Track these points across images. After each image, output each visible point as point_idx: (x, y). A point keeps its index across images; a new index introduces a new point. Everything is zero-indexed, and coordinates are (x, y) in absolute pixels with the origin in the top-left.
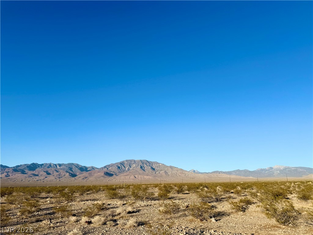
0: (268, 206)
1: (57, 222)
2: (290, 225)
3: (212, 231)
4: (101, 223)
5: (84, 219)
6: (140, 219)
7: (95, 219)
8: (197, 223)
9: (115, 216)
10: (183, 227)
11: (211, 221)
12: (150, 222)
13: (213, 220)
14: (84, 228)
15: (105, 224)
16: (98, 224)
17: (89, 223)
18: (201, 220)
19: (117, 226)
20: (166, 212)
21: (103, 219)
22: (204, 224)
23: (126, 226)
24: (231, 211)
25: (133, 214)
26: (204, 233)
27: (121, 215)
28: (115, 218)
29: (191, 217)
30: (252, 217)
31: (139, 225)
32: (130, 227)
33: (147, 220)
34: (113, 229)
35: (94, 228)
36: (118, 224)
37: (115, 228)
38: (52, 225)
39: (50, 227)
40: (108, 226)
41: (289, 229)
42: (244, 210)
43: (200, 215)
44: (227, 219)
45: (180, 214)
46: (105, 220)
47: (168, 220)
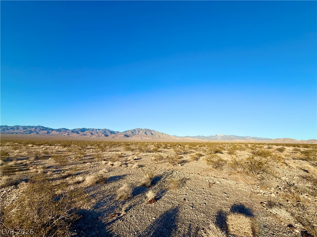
0: (209, 159)
1: (95, 164)
2: (219, 169)
3: (178, 172)
4: (119, 165)
5: (110, 163)
6: (141, 164)
7: (115, 163)
8: (171, 167)
9: (128, 161)
10: (163, 169)
11: (178, 166)
12: (146, 165)
13: (180, 165)
14: (109, 168)
15: (121, 166)
16: (117, 166)
17: (112, 165)
18: (173, 165)
19: (127, 167)
20: (155, 160)
21: (120, 163)
22: (175, 167)
23: (132, 167)
24: (190, 160)
25: (137, 160)
26: (173, 172)
27: (131, 161)
28: (127, 162)
29: (168, 163)
30: (201, 164)
31: (139, 167)
32: (135, 168)
33: (145, 164)
34: (125, 169)
35: (115, 168)
37: (126, 168)
38: (92, 166)
39: (91, 167)
40: (123, 167)
42: (197, 159)
43: (173, 163)
44: (187, 164)
45: (163, 161)
46: (122, 163)
47: (156, 165)
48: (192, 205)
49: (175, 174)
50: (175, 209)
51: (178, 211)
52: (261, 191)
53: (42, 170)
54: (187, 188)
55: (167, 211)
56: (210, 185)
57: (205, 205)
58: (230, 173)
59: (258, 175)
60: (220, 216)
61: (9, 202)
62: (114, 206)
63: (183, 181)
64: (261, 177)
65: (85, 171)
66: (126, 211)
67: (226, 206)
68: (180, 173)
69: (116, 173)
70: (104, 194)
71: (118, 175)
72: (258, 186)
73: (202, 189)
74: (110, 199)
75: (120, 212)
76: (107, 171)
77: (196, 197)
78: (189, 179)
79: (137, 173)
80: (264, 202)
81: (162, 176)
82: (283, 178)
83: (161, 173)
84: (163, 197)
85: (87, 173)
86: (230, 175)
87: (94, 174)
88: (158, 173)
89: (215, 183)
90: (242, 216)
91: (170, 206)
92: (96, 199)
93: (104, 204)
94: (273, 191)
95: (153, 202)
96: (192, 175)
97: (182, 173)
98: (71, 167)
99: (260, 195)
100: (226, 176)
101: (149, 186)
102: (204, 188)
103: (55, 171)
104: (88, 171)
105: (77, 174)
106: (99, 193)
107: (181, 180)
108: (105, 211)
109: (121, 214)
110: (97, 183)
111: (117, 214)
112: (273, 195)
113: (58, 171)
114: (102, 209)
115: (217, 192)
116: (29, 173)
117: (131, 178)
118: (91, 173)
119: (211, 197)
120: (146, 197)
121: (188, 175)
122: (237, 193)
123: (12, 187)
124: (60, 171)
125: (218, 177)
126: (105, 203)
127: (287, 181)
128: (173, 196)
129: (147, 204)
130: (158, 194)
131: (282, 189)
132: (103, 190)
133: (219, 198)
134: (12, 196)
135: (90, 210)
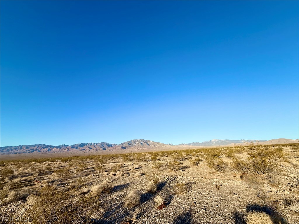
1: (97, 176)
2: (222, 171)
3: (181, 177)
4: (121, 175)
5: (112, 173)
6: (142, 172)
7: (118, 173)
8: (173, 173)
9: (128, 170)
10: (165, 175)
11: (180, 171)
12: (148, 173)
13: (181, 170)
14: (112, 178)
15: (123, 175)
16: (119, 175)
17: (115, 175)
18: (175, 171)
19: (129, 176)
20: (156, 168)
21: (122, 173)
22: (177, 173)
23: (134, 176)
24: (190, 165)
25: (138, 169)
26: (177, 178)
27: (132, 170)
28: (128, 172)
29: (169, 170)
30: (202, 168)
31: (141, 175)
32: (137, 176)
33: (146, 172)
34: (128, 178)
35: (117, 178)
36: (130, 175)
38: (94, 177)
39: (93, 178)
40: (125, 176)
41: (222, 173)
42: (197, 164)
43: (174, 168)
44: (188, 169)
45: (163, 168)
46: (123, 173)
47: (157, 172)
48: (204, 208)
49: (178, 179)
50: (187, 214)
51: (191, 214)
52: (273, 189)
53: (47, 184)
54: (195, 192)
55: (180, 216)
56: (217, 187)
57: (217, 207)
58: (235, 175)
59: (264, 174)
60: (237, 217)
61: (17, 216)
62: (124, 214)
63: (189, 186)
64: (268, 176)
65: (89, 182)
66: (137, 218)
67: (241, 207)
68: (183, 178)
69: (120, 183)
70: (111, 202)
71: (121, 184)
72: (268, 185)
73: (211, 192)
74: (119, 207)
75: (131, 219)
76: (110, 181)
77: (206, 200)
78: (194, 183)
79: (141, 181)
80: (280, 200)
81: (166, 182)
82: (292, 175)
83: (164, 179)
84: (172, 202)
85: (91, 184)
86: (235, 176)
87: (98, 184)
88: (161, 179)
89: (221, 185)
90: (262, 215)
91: (182, 211)
92: (104, 209)
93: (113, 213)
94: (285, 189)
95: (163, 208)
96: (196, 179)
97: (185, 178)
98: (74, 180)
99: (273, 193)
100: (231, 177)
101: (156, 193)
102: (212, 190)
103: (60, 185)
104: (91, 183)
105: (81, 186)
106: (105, 202)
107: (186, 185)
108: (115, 220)
109: (132, 221)
110: (102, 193)
111: (128, 221)
112: (287, 193)
113: (62, 184)
114: (112, 218)
115: (226, 193)
116: (35, 188)
117: (135, 186)
118: (94, 184)
119: (222, 198)
120: (155, 203)
121: (192, 179)
122: (248, 193)
123: (20, 201)
124: (64, 184)
125: (223, 179)
126: (114, 211)
127: (296, 178)
128: (182, 201)
129: (157, 210)
130: (166, 199)
131: (293, 185)
132: (110, 200)
133: (230, 199)
134: (20, 210)
135: (100, 219)
